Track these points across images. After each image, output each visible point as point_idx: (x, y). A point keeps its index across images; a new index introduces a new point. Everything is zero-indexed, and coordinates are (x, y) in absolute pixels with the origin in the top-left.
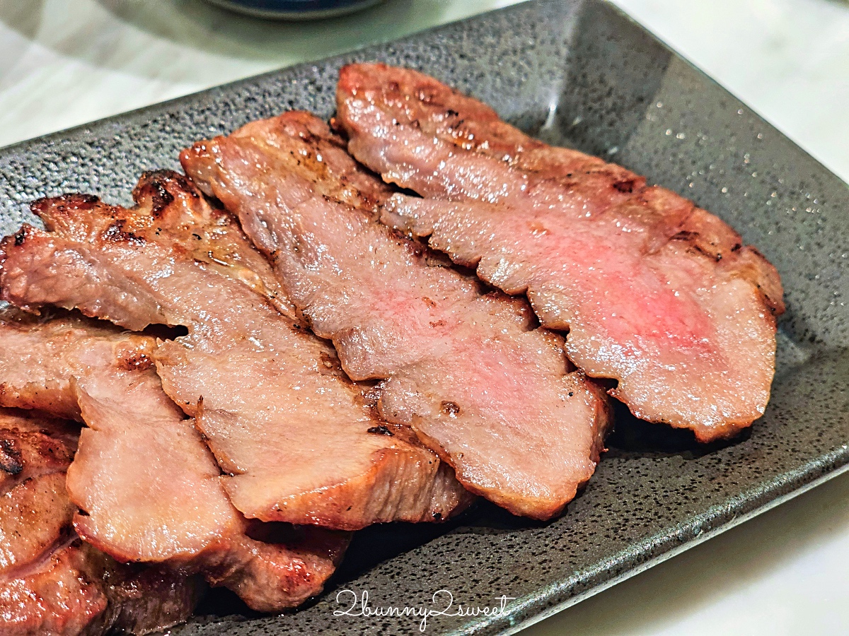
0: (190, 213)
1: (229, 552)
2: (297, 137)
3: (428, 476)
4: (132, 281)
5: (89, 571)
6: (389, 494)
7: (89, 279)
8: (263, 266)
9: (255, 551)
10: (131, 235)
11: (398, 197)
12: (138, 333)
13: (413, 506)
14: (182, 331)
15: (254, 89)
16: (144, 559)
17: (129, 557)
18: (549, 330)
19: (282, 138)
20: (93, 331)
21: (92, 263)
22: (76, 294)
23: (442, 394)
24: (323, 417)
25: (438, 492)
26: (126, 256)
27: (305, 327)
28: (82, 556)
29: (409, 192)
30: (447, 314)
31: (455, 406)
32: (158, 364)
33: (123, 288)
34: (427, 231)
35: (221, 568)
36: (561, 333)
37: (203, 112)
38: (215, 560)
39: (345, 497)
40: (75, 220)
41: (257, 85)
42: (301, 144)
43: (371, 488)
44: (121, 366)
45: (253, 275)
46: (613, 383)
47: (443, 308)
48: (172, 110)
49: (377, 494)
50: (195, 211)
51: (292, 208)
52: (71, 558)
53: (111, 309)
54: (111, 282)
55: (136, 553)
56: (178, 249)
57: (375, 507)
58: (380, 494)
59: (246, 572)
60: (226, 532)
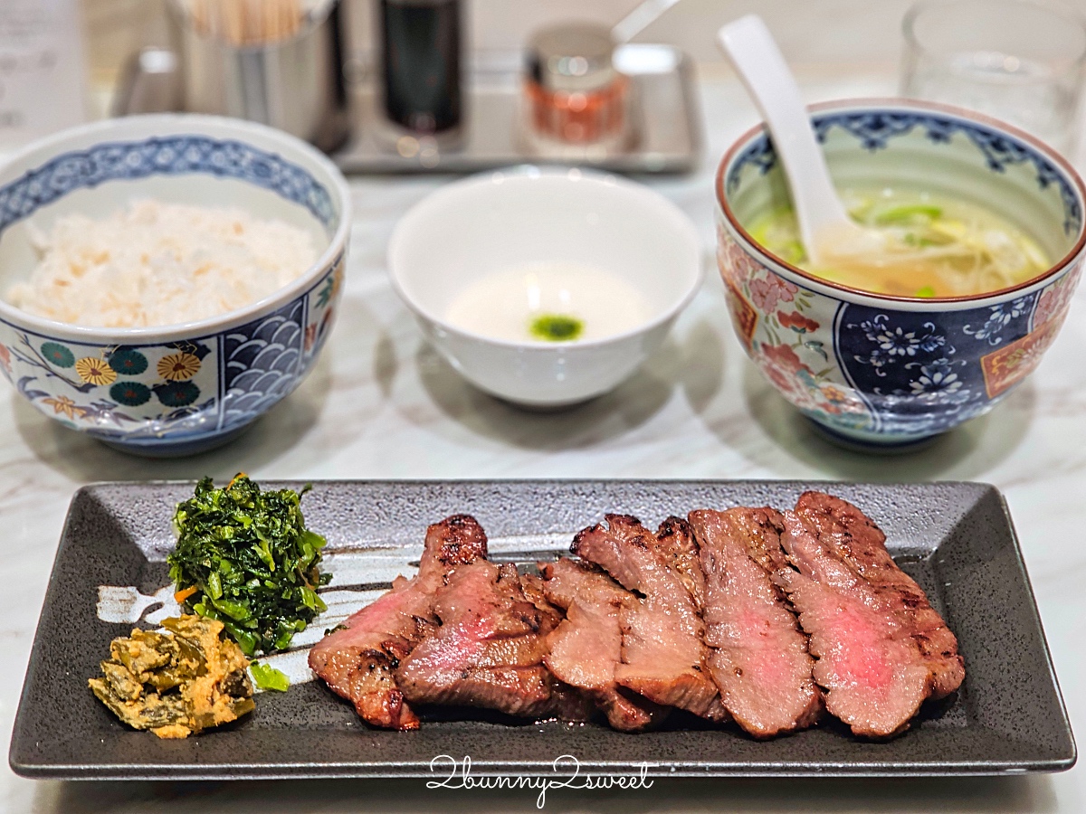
0: (678, 542)
1: (605, 694)
2: (758, 522)
3: (708, 696)
4: (633, 566)
5: (547, 681)
6: (684, 695)
7: (617, 558)
8: (700, 579)
9: (616, 698)
10: (643, 545)
11: (788, 570)
12: (629, 592)
13: (697, 707)
14: (644, 596)
15: (764, 487)
16: (566, 682)
17: (560, 678)
18: (811, 655)
19: (748, 520)
20: (611, 583)
21: (620, 551)
22: (609, 564)
23: (739, 664)
24: (681, 654)
25: (715, 707)
26: (638, 555)
27: (700, 614)
28: (547, 674)
29: (795, 569)
30: (771, 632)
31: (741, 671)
32: (622, 607)
33: (629, 568)
34: (791, 590)
35: (601, 700)
36: (816, 658)
37: (731, 491)
38: (598, 695)
39: (659, 687)
40: (621, 529)
41: (767, 486)
42: (757, 526)
43: (673, 689)
44: (611, 603)
45: (691, 582)
46: (826, 691)
47: (772, 629)
48: (715, 486)
49: (676, 692)
50: (682, 543)
51: (729, 556)
52: (541, 672)
53: (621, 576)
54: (625, 563)
55: (563, 677)
56: (662, 558)
57: (673, 699)
58: (678, 693)
59: (611, 706)
60: (606, 684)
